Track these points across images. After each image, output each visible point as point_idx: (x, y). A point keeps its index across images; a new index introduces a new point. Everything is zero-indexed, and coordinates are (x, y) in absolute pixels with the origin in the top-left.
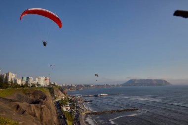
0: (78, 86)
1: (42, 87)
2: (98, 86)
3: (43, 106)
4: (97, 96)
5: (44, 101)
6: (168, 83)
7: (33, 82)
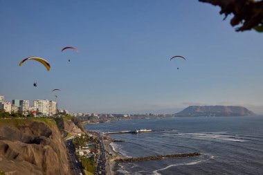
0: (104, 115)
1: (44, 117)
2: (136, 116)
3: (46, 147)
4: (134, 133)
5: (48, 140)
6: (250, 112)
7: (30, 109)
